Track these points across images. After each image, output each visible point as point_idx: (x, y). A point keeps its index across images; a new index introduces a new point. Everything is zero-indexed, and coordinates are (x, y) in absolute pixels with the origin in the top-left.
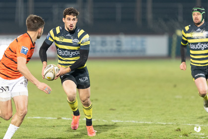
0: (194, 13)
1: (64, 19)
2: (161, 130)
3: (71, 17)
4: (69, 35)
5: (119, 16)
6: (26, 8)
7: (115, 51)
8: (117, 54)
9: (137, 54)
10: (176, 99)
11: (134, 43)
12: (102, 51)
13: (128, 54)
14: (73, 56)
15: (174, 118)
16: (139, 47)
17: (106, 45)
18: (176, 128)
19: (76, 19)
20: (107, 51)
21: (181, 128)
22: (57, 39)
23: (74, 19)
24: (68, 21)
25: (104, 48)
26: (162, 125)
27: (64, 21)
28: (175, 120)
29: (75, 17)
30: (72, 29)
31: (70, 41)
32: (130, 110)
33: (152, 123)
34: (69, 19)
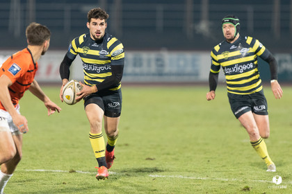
0: (225, 24)
1: (88, 23)
2: (221, 189)
3: (99, 21)
4: (95, 45)
5: (160, 24)
6: (25, 11)
7: (154, 75)
8: (157, 79)
9: (186, 79)
10: (242, 144)
11: (182, 63)
12: (136, 74)
13: (173, 79)
14: (102, 72)
15: (240, 172)
16: (189, 69)
17: (141, 65)
18: (243, 186)
19: (105, 24)
20: (142, 74)
21: (250, 186)
22: (81, 50)
23: (102, 24)
24: (93, 26)
25: (138, 70)
26: (223, 182)
27: (88, 26)
28: (242, 174)
29: (103, 21)
30: (99, 37)
31: (96, 53)
32: (176, 160)
33: (208, 178)
34: (95, 24)
